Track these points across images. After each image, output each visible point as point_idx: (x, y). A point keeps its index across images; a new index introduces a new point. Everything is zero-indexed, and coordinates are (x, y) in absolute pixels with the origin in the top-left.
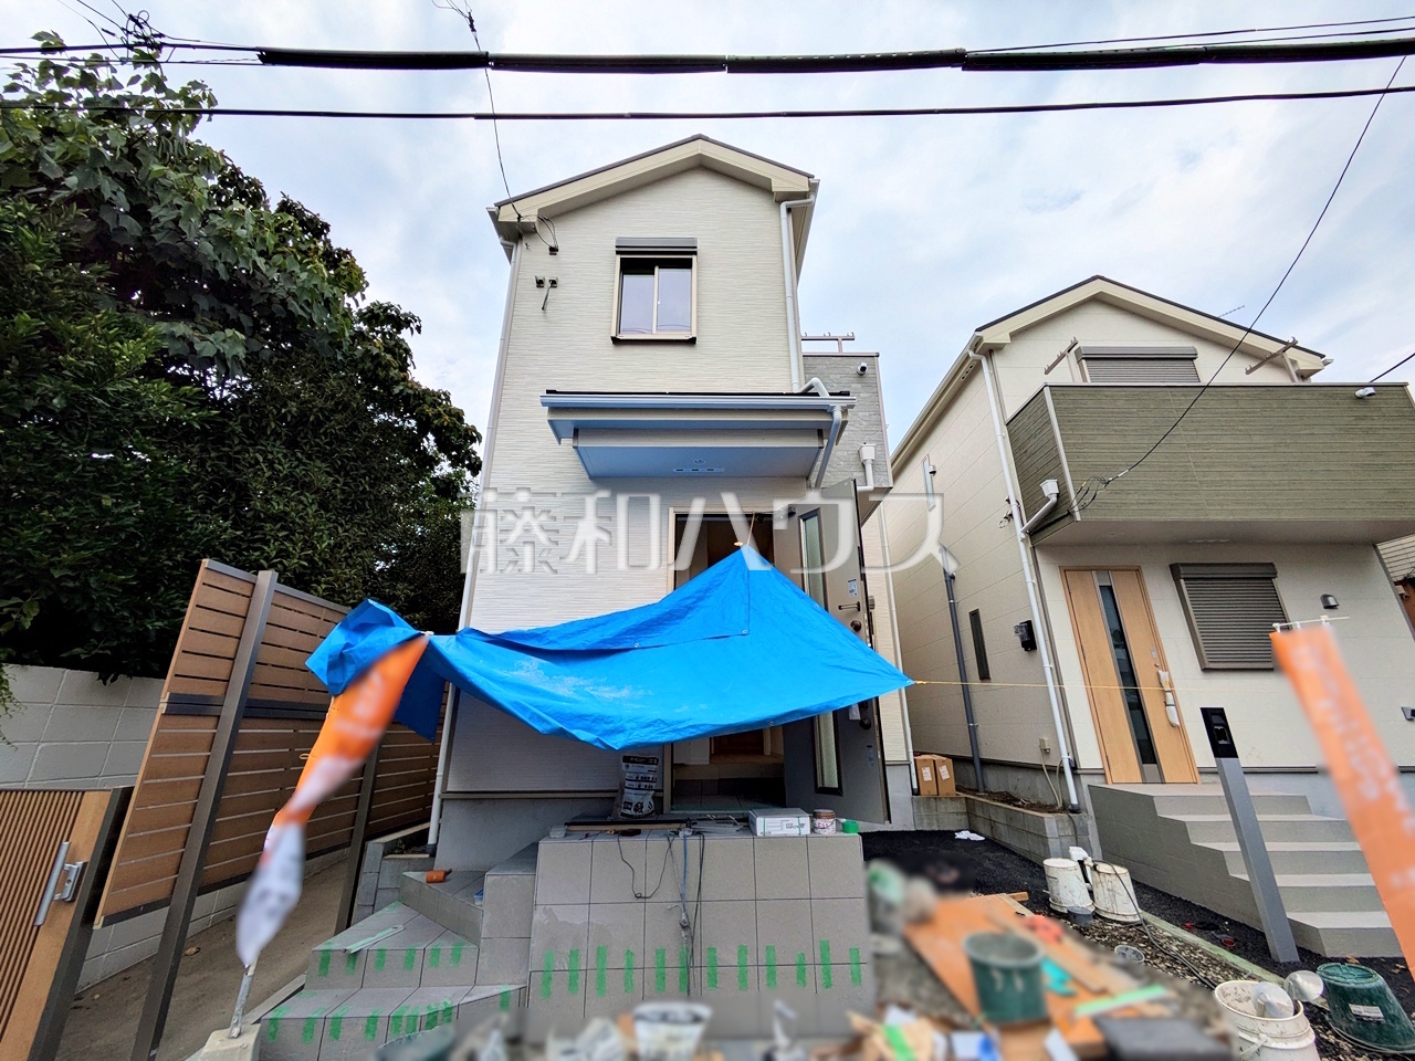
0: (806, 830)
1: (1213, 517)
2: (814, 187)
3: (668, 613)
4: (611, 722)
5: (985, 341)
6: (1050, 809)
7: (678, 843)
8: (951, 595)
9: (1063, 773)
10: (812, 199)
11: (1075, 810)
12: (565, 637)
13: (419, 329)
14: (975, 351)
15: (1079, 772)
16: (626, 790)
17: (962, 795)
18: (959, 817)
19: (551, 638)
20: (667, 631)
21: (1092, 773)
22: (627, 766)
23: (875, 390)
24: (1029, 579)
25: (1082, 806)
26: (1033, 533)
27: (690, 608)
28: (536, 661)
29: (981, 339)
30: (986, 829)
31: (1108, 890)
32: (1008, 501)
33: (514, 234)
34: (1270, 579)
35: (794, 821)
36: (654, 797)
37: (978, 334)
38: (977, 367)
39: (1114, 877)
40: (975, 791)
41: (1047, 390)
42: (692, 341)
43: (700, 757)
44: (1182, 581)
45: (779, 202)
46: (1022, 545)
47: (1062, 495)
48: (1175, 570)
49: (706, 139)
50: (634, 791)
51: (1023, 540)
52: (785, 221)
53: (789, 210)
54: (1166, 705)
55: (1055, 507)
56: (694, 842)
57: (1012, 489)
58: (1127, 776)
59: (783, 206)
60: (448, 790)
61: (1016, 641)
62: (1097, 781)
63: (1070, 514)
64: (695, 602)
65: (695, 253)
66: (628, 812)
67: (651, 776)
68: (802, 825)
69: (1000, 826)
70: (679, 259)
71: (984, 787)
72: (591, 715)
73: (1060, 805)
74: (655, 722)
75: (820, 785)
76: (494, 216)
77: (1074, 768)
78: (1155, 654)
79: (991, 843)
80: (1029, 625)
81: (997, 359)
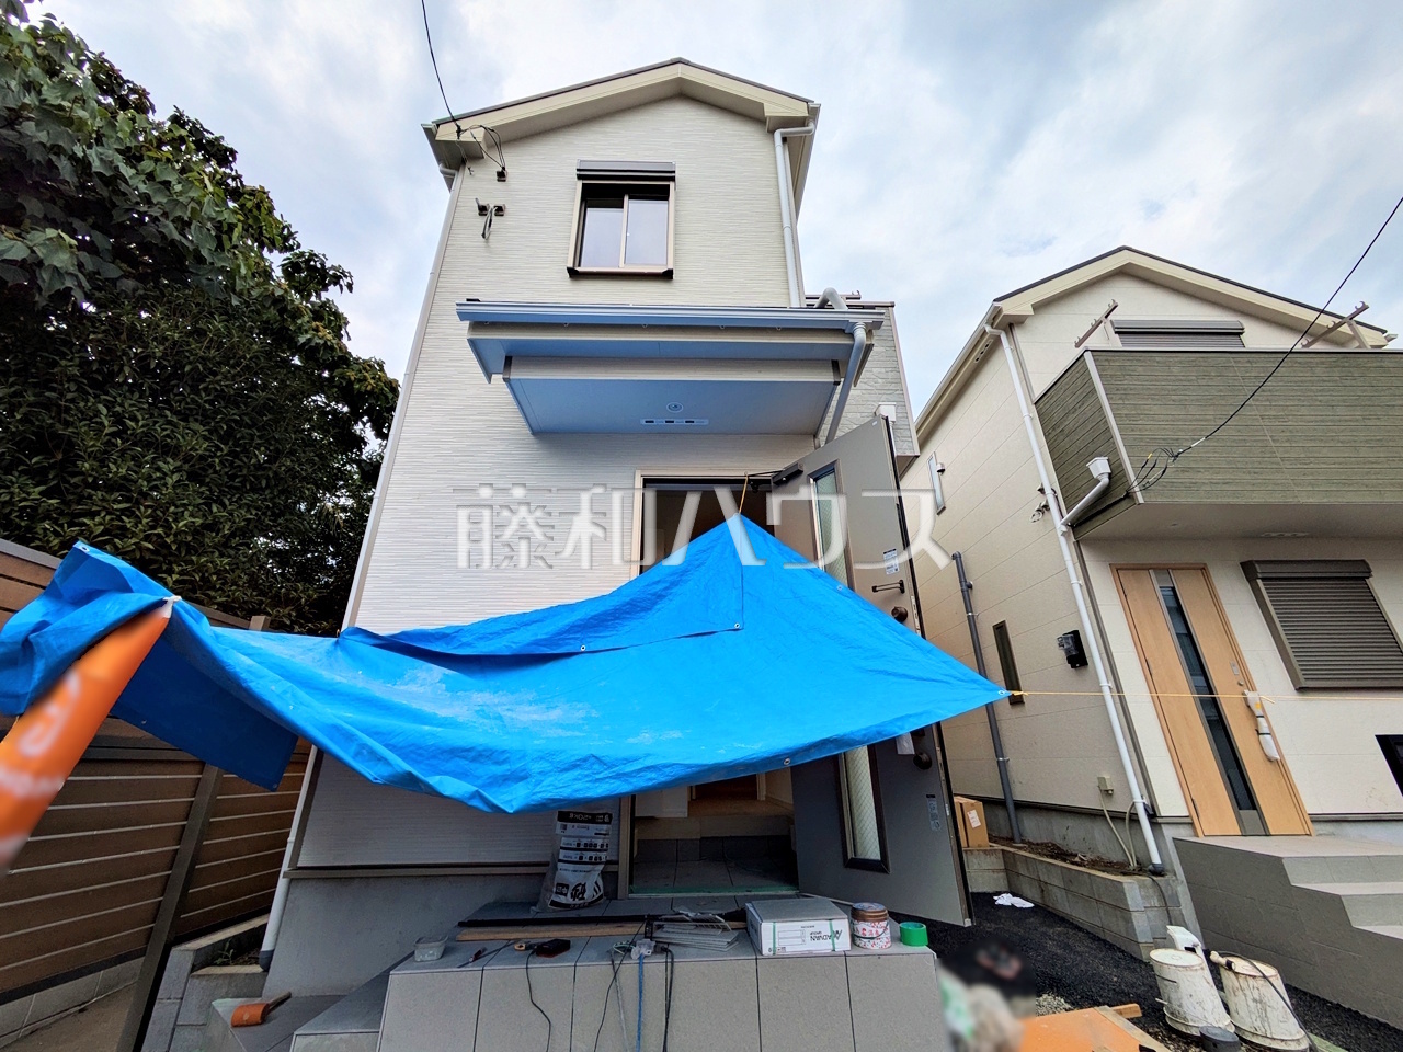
0: (844, 943)
1: (1304, 499)
2: (814, 112)
3: (628, 603)
4: (504, 762)
5: (1005, 312)
6: (1122, 868)
7: (628, 969)
8: (968, 607)
9: (1138, 821)
10: (811, 126)
11: (1158, 872)
12: (483, 638)
13: (350, 287)
14: (992, 325)
15: (1159, 820)
16: (560, 865)
17: (997, 846)
18: (996, 875)
19: (464, 640)
20: (627, 628)
21: (1176, 822)
22: (565, 827)
23: (891, 344)
24: (1074, 580)
25: (1168, 867)
26: (1076, 526)
27: (659, 597)
28: (437, 671)
29: (1000, 311)
30: (1035, 893)
31: (1254, 1000)
32: (1042, 490)
33: (455, 158)
34: (1363, 579)
35: (822, 926)
36: (603, 874)
37: (997, 304)
38: (996, 343)
39: (1261, 982)
40: (1010, 840)
41: (1088, 356)
42: (667, 276)
43: (676, 809)
44: (1259, 581)
45: (772, 132)
46: (1063, 540)
47: (1116, 475)
48: (1248, 569)
49: (687, 63)
50: (571, 866)
51: (1064, 534)
52: (781, 153)
53: (784, 140)
54: (1259, 734)
55: (1106, 491)
56: (656, 967)
57: (1047, 476)
58: (1220, 826)
59: (778, 135)
60: (299, 864)
61: (1061, 655)
62: (1184, 833)
63: (1129, 496)
64: (667, 588)
65: (673, 179)
66: (562, 899)
67: (599, 842)
68: (836, 934)
69: (1055, 890)
70: (654, 187)
71: (1021, 835)
72: (469, 750)
73: (1133, 865)
74: (585, 760)
75: (850, 855)
76: (430, 133)
77: (1153, 815)
78: (1236, 669)
79: (1043, 912)
80: (1075, 637)
81: (1018, 333)
